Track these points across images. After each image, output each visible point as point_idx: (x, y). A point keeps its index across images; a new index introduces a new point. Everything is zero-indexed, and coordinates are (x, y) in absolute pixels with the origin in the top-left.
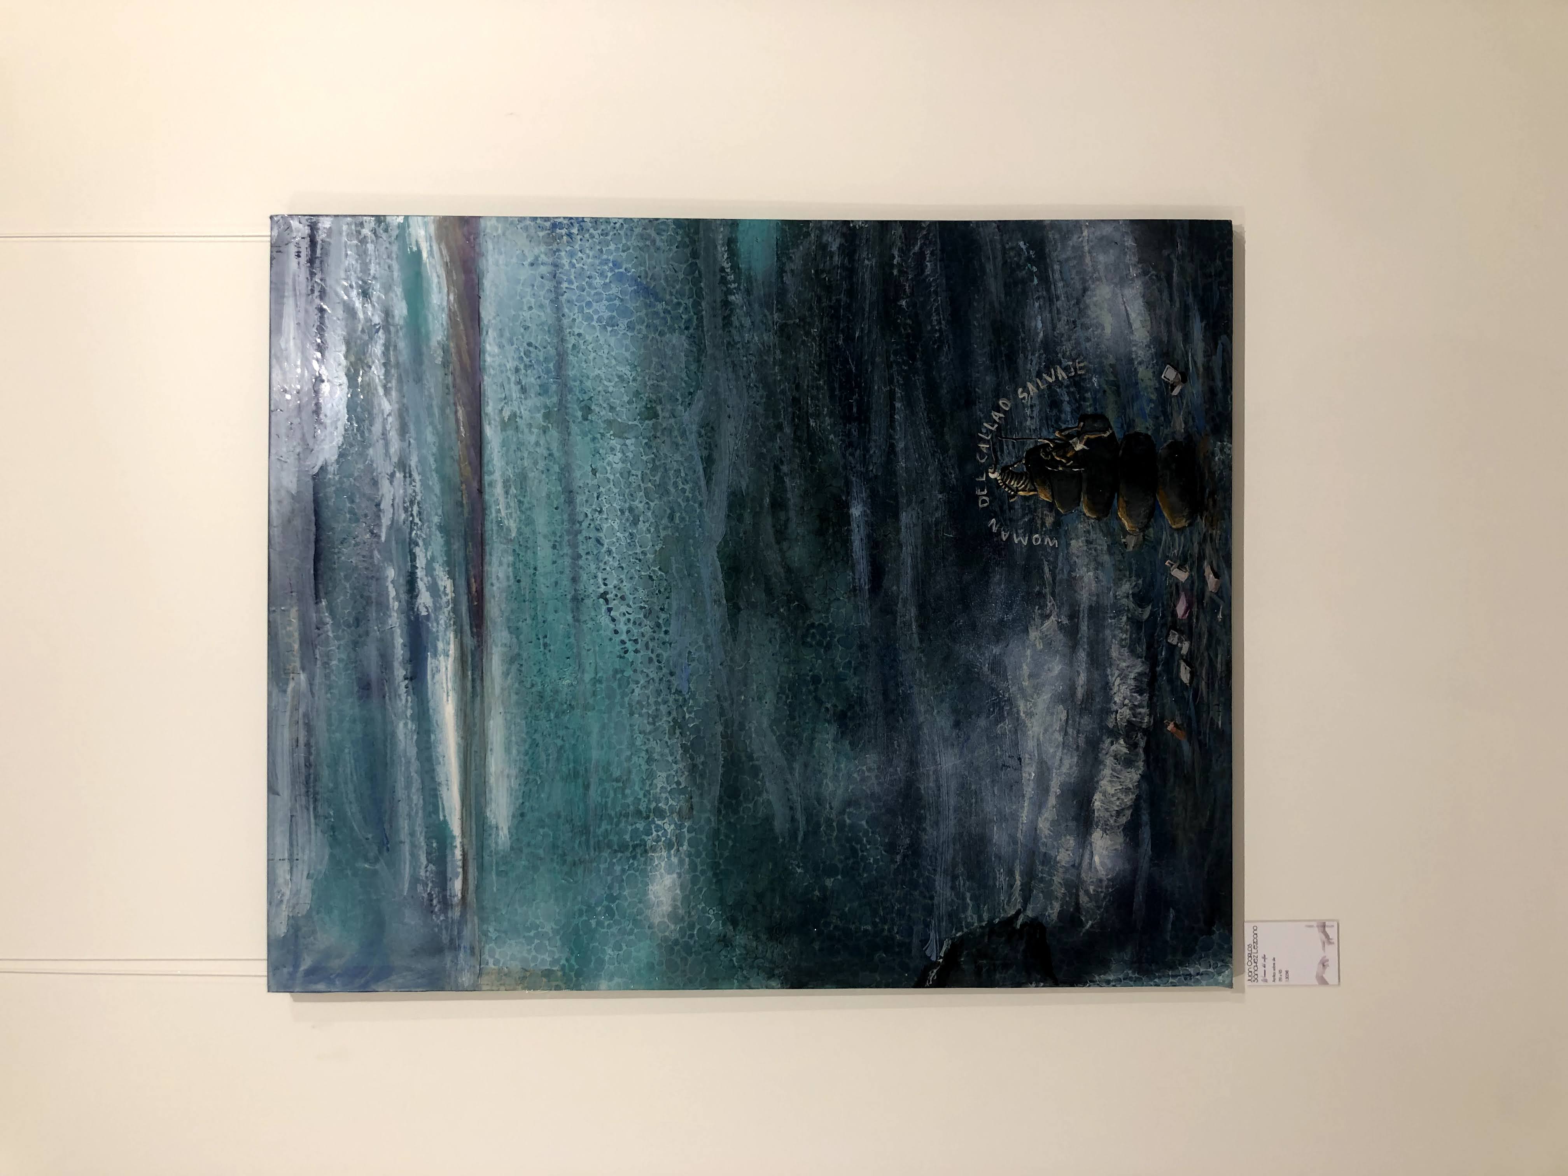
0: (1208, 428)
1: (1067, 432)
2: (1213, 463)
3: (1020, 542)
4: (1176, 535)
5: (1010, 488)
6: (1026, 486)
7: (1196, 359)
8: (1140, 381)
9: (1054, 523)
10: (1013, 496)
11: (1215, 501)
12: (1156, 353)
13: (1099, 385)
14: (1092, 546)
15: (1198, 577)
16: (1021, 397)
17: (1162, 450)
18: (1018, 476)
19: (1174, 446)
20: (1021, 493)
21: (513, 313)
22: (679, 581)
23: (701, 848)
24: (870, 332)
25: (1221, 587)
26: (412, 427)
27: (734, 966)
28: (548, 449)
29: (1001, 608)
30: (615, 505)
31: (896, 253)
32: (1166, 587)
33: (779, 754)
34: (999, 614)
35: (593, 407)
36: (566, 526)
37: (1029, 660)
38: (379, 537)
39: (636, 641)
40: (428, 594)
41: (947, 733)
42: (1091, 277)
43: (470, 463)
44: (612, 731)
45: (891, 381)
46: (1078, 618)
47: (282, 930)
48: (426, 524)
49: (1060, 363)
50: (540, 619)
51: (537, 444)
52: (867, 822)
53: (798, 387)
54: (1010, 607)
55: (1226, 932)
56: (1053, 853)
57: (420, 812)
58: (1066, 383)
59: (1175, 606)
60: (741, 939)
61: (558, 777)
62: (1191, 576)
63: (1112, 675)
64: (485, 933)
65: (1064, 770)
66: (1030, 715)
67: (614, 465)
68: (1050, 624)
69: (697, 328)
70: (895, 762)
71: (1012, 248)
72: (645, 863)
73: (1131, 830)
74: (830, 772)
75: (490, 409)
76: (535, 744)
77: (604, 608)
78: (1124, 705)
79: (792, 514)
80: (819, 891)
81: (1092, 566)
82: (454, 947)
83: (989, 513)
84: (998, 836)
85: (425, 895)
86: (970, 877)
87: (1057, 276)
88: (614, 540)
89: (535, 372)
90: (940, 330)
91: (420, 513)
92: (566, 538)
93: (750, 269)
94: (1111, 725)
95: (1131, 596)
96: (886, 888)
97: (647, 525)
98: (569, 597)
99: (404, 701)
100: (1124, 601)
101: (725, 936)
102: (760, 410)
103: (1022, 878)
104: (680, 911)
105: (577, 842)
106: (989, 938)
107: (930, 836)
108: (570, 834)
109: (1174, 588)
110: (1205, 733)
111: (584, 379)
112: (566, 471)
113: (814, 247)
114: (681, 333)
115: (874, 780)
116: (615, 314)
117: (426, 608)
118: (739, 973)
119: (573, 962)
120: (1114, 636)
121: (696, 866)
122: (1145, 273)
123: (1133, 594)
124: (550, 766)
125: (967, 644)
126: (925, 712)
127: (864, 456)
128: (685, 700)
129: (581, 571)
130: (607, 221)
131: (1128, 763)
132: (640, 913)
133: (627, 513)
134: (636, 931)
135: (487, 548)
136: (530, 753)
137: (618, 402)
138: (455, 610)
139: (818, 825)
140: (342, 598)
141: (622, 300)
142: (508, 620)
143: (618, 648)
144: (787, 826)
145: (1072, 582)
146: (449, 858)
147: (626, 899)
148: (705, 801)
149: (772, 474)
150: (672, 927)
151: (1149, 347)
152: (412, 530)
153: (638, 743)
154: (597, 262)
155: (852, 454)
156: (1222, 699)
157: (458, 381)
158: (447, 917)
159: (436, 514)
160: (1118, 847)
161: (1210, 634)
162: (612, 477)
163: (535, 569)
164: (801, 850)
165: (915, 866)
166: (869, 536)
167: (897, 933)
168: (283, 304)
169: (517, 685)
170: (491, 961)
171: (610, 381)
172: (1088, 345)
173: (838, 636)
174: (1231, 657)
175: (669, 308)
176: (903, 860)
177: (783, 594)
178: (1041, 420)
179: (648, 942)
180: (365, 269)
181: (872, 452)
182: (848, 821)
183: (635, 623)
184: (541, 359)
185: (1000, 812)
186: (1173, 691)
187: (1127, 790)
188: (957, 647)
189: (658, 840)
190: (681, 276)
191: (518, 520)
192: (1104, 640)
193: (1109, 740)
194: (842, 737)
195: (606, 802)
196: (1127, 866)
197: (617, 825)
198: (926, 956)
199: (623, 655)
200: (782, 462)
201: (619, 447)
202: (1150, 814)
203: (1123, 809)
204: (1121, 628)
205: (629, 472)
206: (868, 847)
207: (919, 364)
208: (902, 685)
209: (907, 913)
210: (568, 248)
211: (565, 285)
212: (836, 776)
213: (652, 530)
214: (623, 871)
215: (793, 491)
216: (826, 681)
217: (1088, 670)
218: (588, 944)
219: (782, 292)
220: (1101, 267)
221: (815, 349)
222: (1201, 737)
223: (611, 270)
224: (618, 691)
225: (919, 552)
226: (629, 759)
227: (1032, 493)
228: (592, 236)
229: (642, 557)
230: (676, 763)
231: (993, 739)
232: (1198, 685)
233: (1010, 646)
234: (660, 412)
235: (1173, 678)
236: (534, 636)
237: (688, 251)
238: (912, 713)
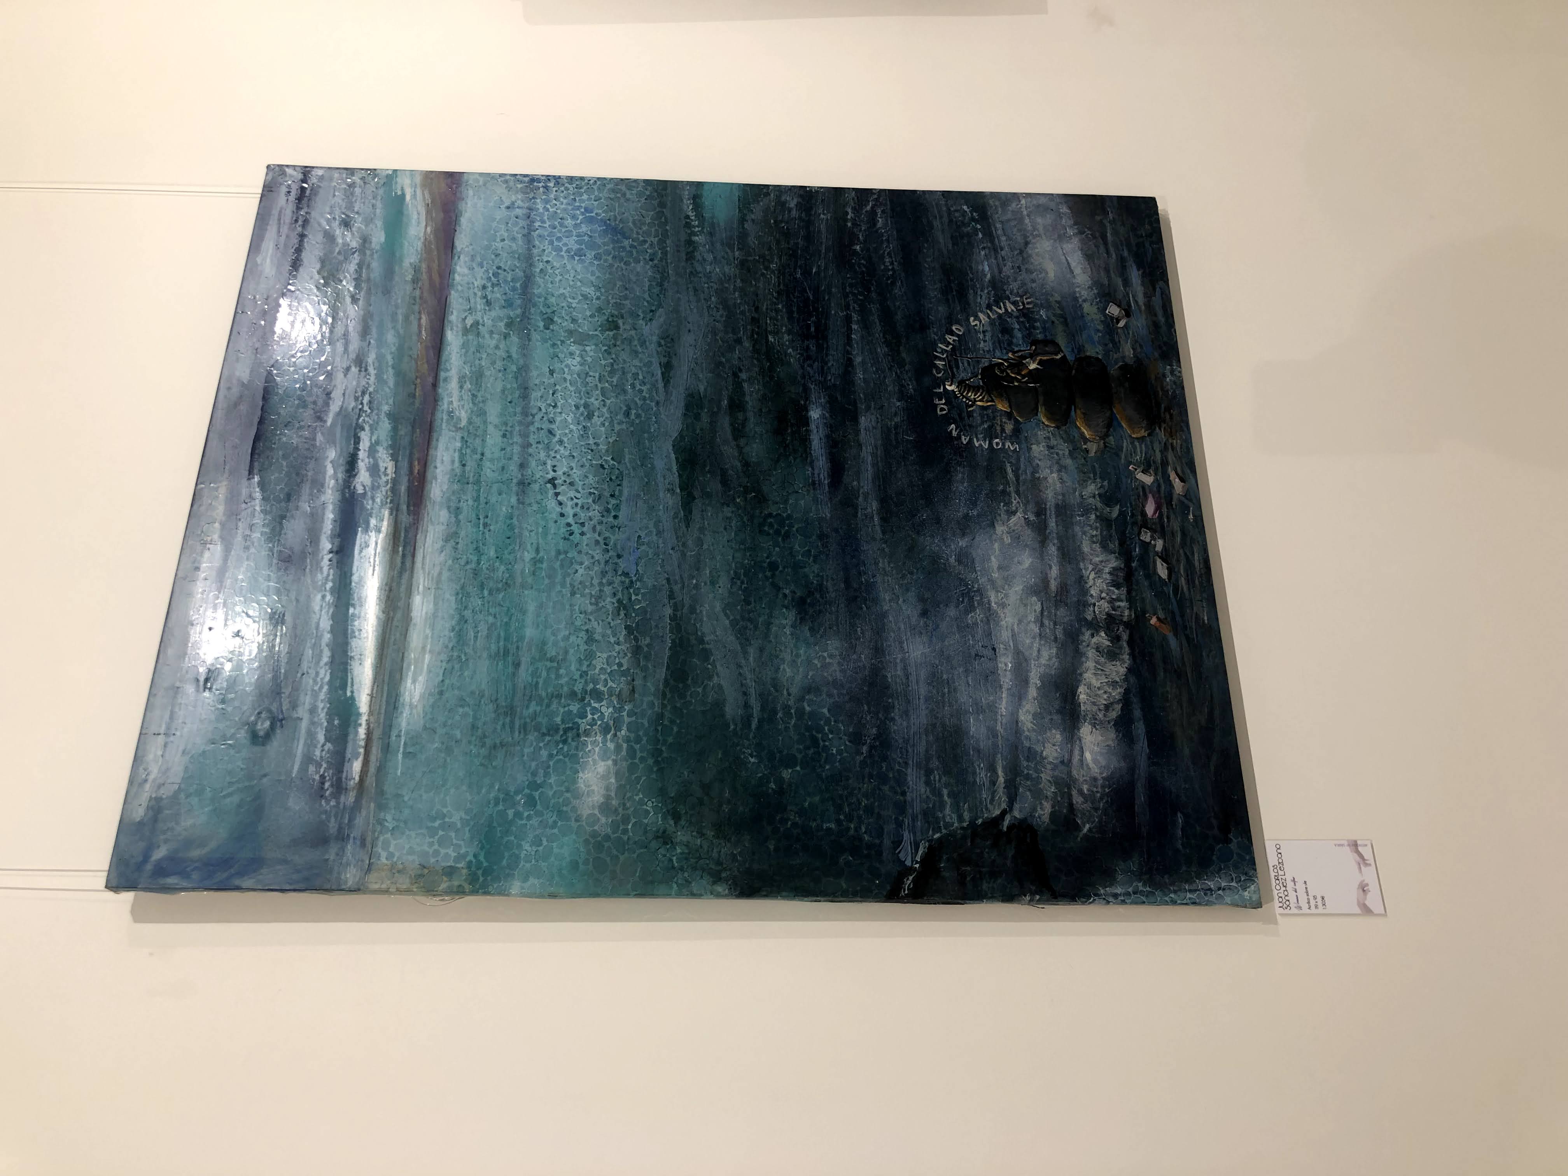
0: (1156, 355)
1: (1020, 354)
2: (1165, 384)
3: (981, 445)
4: (1137, 444)
5: (967, 399)
6: (983, 398)
7: (1136, 299)
8: (1085, 315)
9: (1013, 429)
10: (971, 406)
11: (1171, 415)
12: (1098, 294)
13: (1047, 316)
14: (1052, 451)
15: (1164, 482)
16: (973, 324)
17: (1113, 371)
18: (976, 389)
19: (1125, 368)
20: (979, 403)
21: (486, 243)
22: (631, 471)
23: (641, 733)
24: (826, 268)
25: (1188, 490)
26: (374, 331)
27: (673, 867)
28: (508, 352)
29: (965, 504)
30: (570, 401)
31: (849, 210)
32: (1133, 490)
33: (732, 638)
34: (963, 511)
35: (556, 319)
36: (519, 418)
37: (997, 552)
38: (325, 422)
39: (583, 524)
40: (367, 474)
41: (914, 620)
42: (1032, 234)
43: (428, 362)
44: (550, 611)
45: (847, 307)
46: (1045, 515)
47: (139, 813)
48: (375, 412)
49: (1009, 299)
50: (482, 500)
51: (497, 347)
52: (829, 710)
53: (757, 309)
54: (974, 504)
55: (1246, 841)
56: (1038, 748)
57: (326, 688)
58: (1015, 314)
59: (1144, 507)
60: (681, 836)
61: (485, 655)
62: (1156, 480)
63: (1086, 569)
64: (381, 822)
65: (1043, 661)
66: (1003, 606)
67: (573, 368)
68: (1017, 520)
69: (661, 260)
70: (859, 649)
71: (956, 211)
72: (577, 748)
73: (1123, 724)
74: (788, 658)
75: (454, 317)
76: (463, 620)
77: (551, 492)
78: (1102, 599)
79: (750, 415)
80: (775, 783)
81: (1055, 468)
82: (342, 837)
83: (947, 419)
84: (975, 728)
85: (317, 777)
86: (947, 772)
87: (1000, 232)
88: (567, 431)
89: (501, 289)
90: (893, 269)
91: (370, 402)
92: (517, 428)
93: (713, 217)
94: (1089, 618)
95: (1097, 497)
96: (850, 781)
97: (602, 419)
98: (515, 481)
99: (325, 573)
100: (1091, 500)
101: (664, 832)
102: (719, 326)
103: (1006, 774)
104: (614, 802)
105: (501, 723)
106: (972, 841)
107: (899, 726)
108: (493, 715)
109: (1141, 490)
110: (1191, 628)
111: (549, 296)
112: (523, 370)
113: (773, 204)
114: (646, 263)
115: (835, 667)
116: (583, 247)
117: (364, 486)
118: (680, 875)
119: (482, 858)
120: (1084, 533)
121: (635, 751)
122: (1081, 233)
123: (1100, 495)
124: (478, 643)
125: (932, 536)
126: (890, 601)
127: (822, 368)
128: (632, 582)
129: (530, 458)
130: (582, 179)
131: (1112, 655)
132: (567, 802)
133: (582, 409)
134: (559, 823)
135: (435, 435)
136: (457, 629)
137: (580, 316)
138: (394, 490)
139: (775, 713)
140: (277, 475)
141: (591, 237)
142: (449, 500)
143: (563, 530)
144: (740, 712)
145: (1036, 483)
146: (351, 737)
147: (552, 787)
148: (649, 684)
149: (730, 379)
150: (603, 820)
151: (1090, 288)
152: (360, 416)
153: (578, 623)
154: (570, 208)
155: (811, 366)
156: (1205, 595)
157: (425, 294)
158: (338, 803)
159: (387, 403)
160: (1110, 743)
161: (1184, 534)
162: (569, 377)
163: (483, 454)
164: (754, 738)
165: (885, 758)
166: (827, 437)
167: (865, 833)
168: (266, 230)
169: (450, 562)
170: (384, 855)
171: (574, 298)
172: (1034, 285)
173: (796, 526)
174: (1208, 556)
175: (635, 244)
176: (870, 751)
177: (741, 486)
178: (993, 344)
179: (574, 837)
180: (350, 206)
181: (830, 364)
182: (808, 709)
183: (582, 507)
184: (509, 279)
185: (976, 703)
186: (1152, 586)
187: (1114, 684)
188: (921, 539)
189: (593, 723)
190: (648, 220)
191: (469, 411)
192: (1074, 536)
193: (1089, 632)
194: (800, 623)
195: (537, 683)
196: (1123, 764)
197: (548, 706)
198: (899, 860)
199: (567, 536)
200: (741, 370)
201: (578, 352)
202: (1142, 710)
203: (1112, 704)
204: (1089, 525)
205: (587, 373)
206: (830, 736)
207: (874, 295)
208: (865, 573)
209: (876, 811)
210: (544, 197)
211: (537, 224)
212: (794, 661)
213: (607, 424)
214: (551, 756)
215: (751, 396)
216: (784, 568)
217: (1061, 565)
218: (502, 837)
219: (743, 236)
220: (1041, 228)
221: (774, 279)
222: (1188, 632)
223: (582, 214)
224: (560, 572)
225: (879, 453)
226: (566, 638)
227: (989, 404)
228: (567, 189)
229: (594, 447)
230: (618, 644)
231: (964, 628)
232: (1177, 580)
233: (977, 539)
234: (621, 324)
235: (1151, 574)
236: (474, 516)
237: (655, 203)
238: (876, 601)
